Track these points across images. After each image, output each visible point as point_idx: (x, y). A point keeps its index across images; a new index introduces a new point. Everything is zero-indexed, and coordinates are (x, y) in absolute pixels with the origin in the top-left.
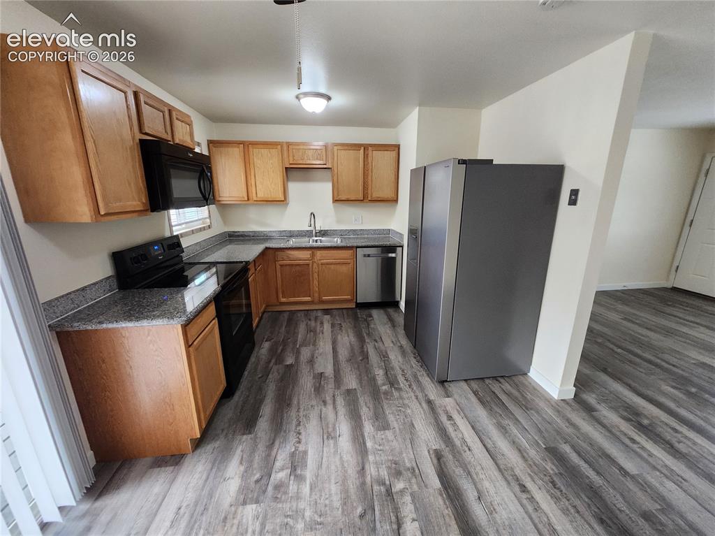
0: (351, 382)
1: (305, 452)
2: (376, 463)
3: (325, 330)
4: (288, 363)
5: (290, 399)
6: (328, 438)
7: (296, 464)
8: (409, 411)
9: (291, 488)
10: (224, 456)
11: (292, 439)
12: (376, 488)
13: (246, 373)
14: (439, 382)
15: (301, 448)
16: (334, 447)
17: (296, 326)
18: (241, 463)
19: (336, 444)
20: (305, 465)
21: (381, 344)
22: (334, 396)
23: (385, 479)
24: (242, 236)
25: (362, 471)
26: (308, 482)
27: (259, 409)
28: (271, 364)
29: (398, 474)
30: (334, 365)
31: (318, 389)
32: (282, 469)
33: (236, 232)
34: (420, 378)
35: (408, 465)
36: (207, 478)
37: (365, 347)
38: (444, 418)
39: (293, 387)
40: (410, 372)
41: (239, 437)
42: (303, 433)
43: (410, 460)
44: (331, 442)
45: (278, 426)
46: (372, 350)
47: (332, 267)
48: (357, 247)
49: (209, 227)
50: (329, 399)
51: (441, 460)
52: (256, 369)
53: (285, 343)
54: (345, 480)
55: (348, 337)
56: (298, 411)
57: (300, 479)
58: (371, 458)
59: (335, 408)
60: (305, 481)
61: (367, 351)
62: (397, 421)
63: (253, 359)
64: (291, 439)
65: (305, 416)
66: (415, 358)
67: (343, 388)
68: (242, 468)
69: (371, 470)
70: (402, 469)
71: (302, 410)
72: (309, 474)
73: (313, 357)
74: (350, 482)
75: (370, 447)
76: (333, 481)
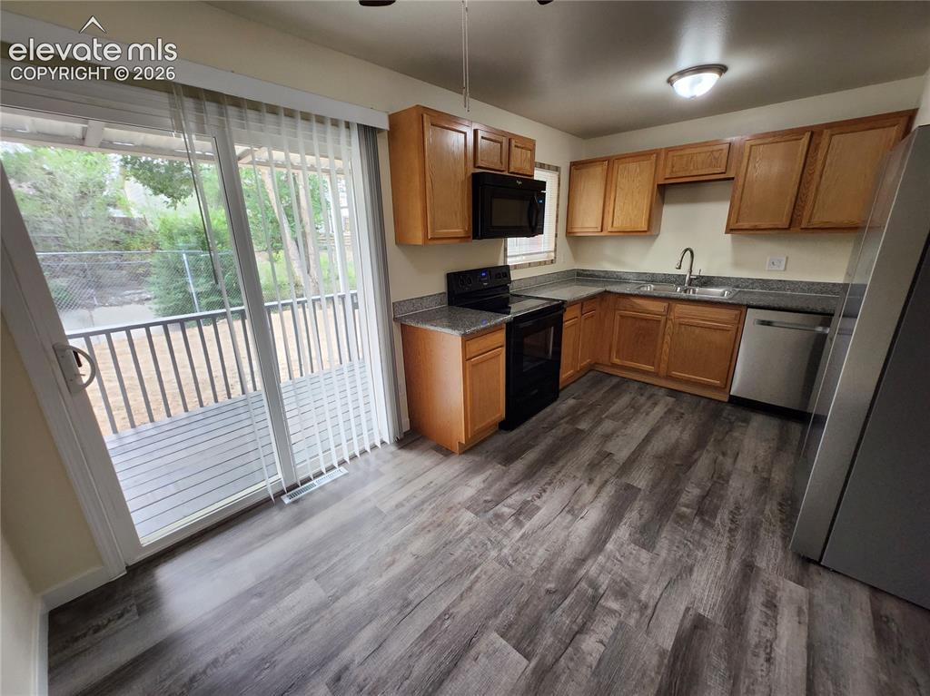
0: (641, 479)
1: (538, 508)
2: (603, 567)
3: (652, 414)
4: (579, 427)
5: (558, 459)
6: (569, 511)
7: (524, 511)
8: (700, 554)
9: (506, 524)
10: (475, 470)
11: (535, 491)
12: (583, 584)
13: (534, 418)
14: (799, 555)
15: (538, 502)
16: (569, 523)
17: (619, 395)
18: (484, 481)
19: (572, 522)
20: (530, 516)
21: (729, 461)
22: (606, 482)
23: (601, 586)
24: (591, 276)
25: (581, 561)
26: (523, 531)
27: (524, 452)
28: (562, 421)
29: (621, 594)
30: (634, 453)
31: (593, 466)
32: (509, 507)
33: (586, 270)
34: (762, 532)
35: (643, 597)
36: (458, 476)
37: (698, 453)
38: (757, 599)
39: (569, 450)
40: (749, 515)
41: (495, 463)
42: (547, 493)
43: (649, 596)
44: (569, 517)
45: (530, 475)
46: (707, 462)
47: (697, 331)
48: (749, 306)
49: (552, 262)
50: (598, 481)
51: (699, 632)
52: (545, 418)
53: (592, 407)
54: (557, 554)
55: (681, 433)
56: (557, 473)
57: (519, 524)
58: (601, 558)
59: (598, 492)
60: (521, 529)
61: (696, 461)
62: (669, 550)
63: (548, 409)
64: (534, 489)
65: (561, 481)
66: (780, 504)
67: (624, 480)
68: (482, 486)
69: (592, 568)
70: (630, 594)
71: (561, 475)
72: (529, 525)
73: (612, 434)
74: (560, 559)
75: (609, 550)
76: (545, 546)
